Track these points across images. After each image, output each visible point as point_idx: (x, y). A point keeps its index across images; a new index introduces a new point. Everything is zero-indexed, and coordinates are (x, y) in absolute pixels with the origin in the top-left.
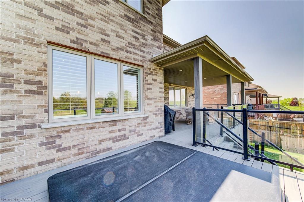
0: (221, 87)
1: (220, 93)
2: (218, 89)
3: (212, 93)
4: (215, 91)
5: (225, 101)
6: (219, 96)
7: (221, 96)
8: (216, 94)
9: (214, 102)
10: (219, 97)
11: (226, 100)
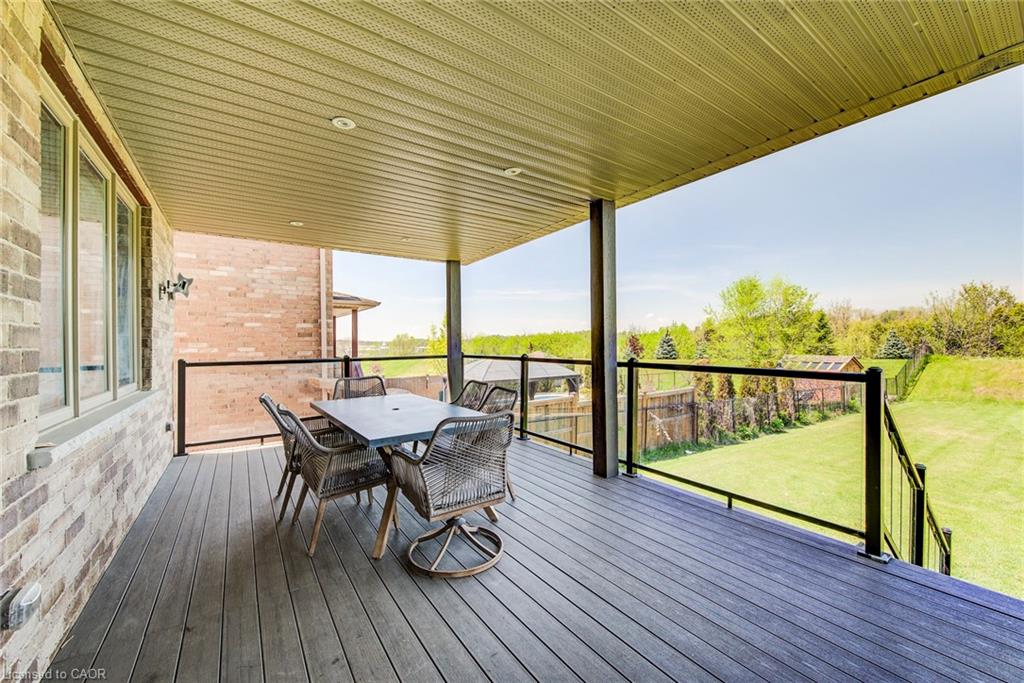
0: (286, 269)
1: (279, 297)
2: (269, 277)
3: (230, 289)
4: (254, 281)
5: (307, 338)
6: (277, 314)
7: (283, 311)
8: (258, 301)
9: (245, 345)
10: (273, 321)
11: (310, 335)
